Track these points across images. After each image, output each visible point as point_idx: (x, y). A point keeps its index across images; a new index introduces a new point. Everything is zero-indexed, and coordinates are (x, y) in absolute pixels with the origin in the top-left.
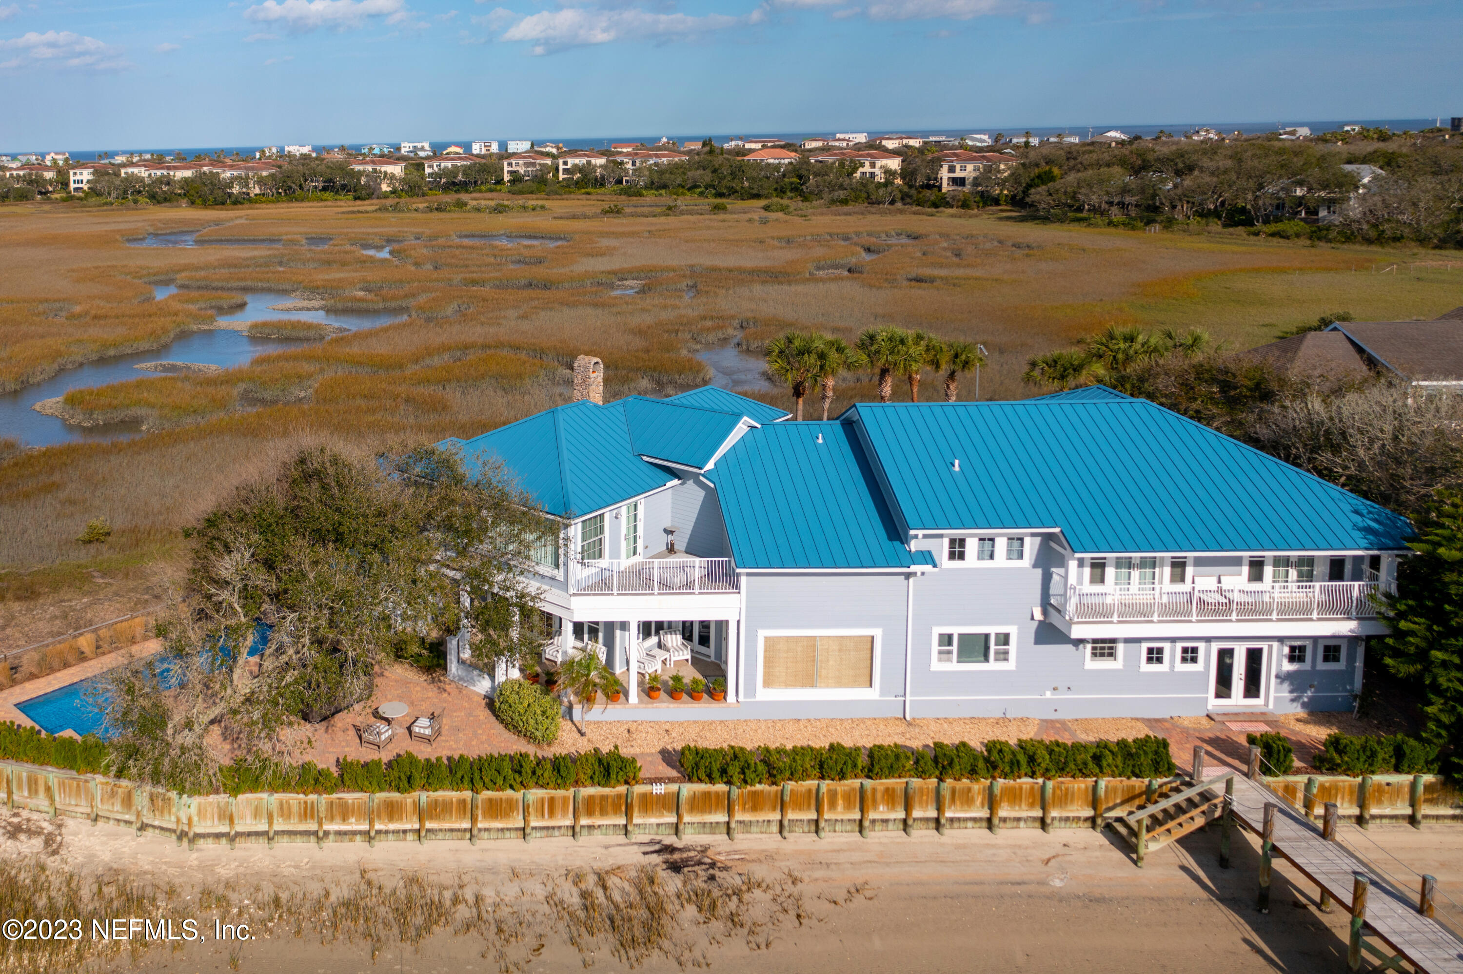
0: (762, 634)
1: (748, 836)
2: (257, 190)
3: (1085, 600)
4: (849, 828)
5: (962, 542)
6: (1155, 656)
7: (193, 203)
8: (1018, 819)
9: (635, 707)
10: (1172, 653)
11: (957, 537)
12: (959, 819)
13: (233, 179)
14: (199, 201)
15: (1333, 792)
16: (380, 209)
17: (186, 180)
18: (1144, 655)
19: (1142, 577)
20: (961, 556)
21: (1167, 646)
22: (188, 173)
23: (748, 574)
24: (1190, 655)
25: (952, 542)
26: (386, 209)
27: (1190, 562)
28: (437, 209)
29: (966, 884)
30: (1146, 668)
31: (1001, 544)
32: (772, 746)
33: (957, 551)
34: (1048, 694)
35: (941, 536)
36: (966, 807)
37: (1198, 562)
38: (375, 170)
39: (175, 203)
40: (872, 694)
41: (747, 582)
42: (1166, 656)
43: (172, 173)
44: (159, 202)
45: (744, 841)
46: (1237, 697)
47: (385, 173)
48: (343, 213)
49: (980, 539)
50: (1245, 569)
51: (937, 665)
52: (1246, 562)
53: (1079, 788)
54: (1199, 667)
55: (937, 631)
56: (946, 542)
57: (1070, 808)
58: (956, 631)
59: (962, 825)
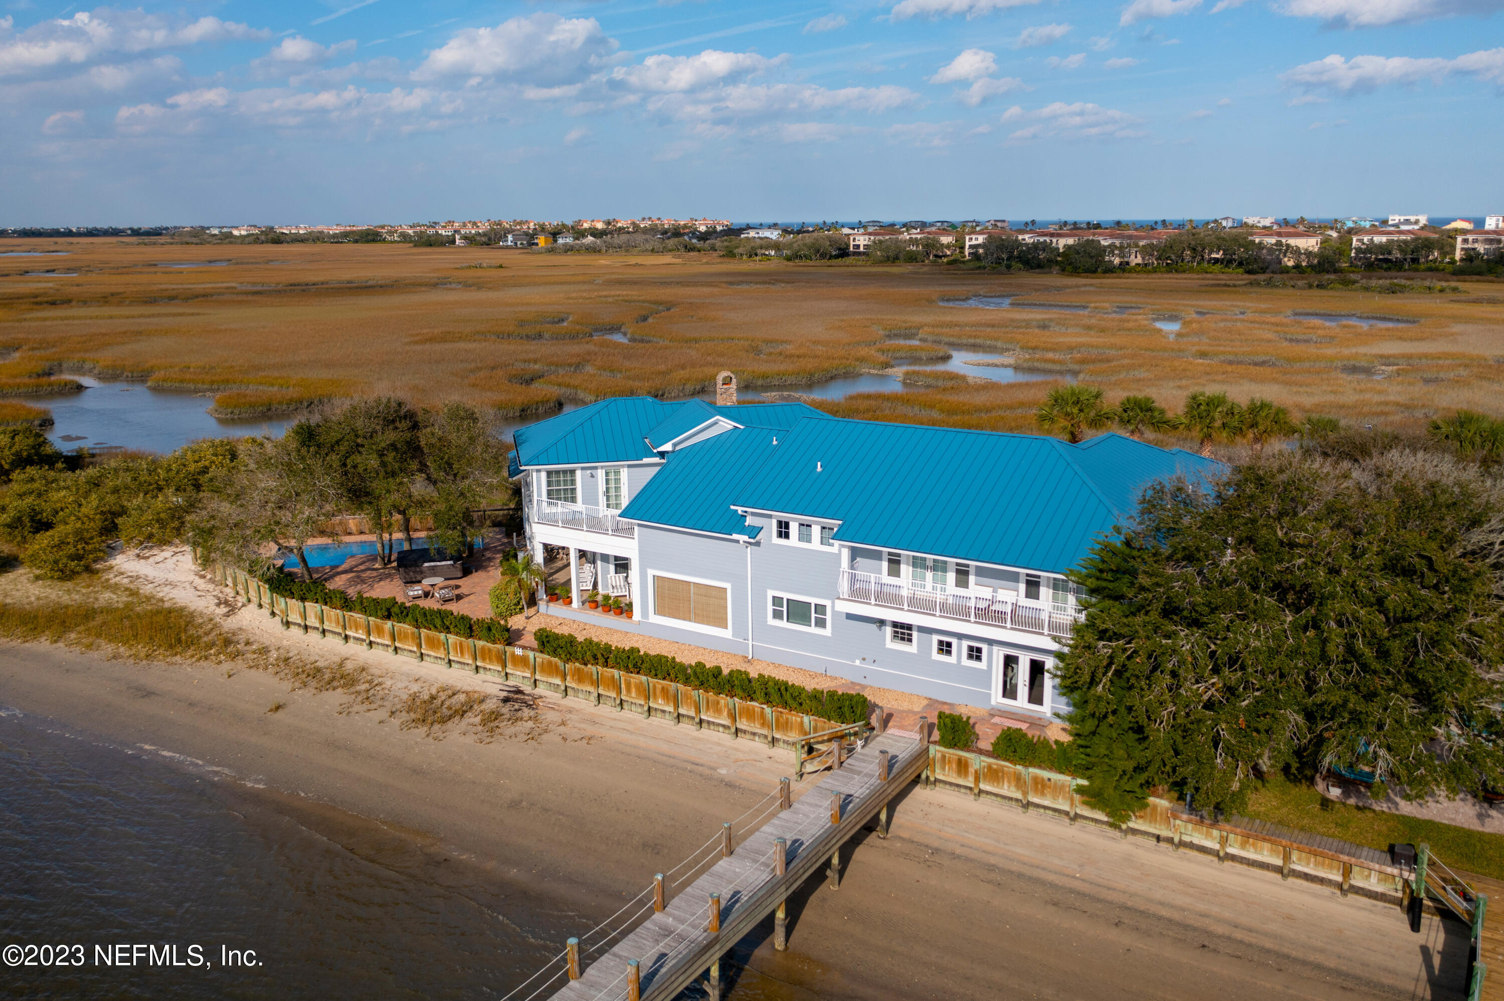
0: (651, 572)
1: (576, 699)
2: (1139, 260)
3: (885, 589)
4: (640, 710)
5: (787, 525)
6: (945, 648)
7: (1063, 270)
8: (754, 734)
9: (574, 610)
10: (960, 648)
11: (783, 520)
12: (713, 723)
13: (1112, 247)
14: (1069, 268)
15: (1000, 774)
16: (1251, 284)
17: (1068, 247)
18: (935, 646)
19: (935, 581)
20: (787, 536)
21: (954, 641)
22: (1071, 241)
23: (639, 525)
24: (975, 654)
25: (780, 523)
26: (1258, 284)
27: (972, 570)
28: (1318, 286)
29: (663, 755)
30: (936, 656)
31: (816, 530)
32: (595, 639)
33: (783, 530)
34: (858, 662)
35: (770, 517)
36: (717, 715)
37: (980, 572)
38: (1279, 243)
39: (1047, 270)
40: (726, 634)
41: (639, 531)
42: (954, 649)
43: (1054, 240)
44: (1032, 268)
45: (571, 701)
46: (1022, 701)
47: (1288, 246)
48: (1207, 285)
49: (824, 528)
50: (1022, 587)
51: (771, 621)
52: (1023, 578)
53: (796, 721)
54: (982, 665)
55: (771, 593)
56: (774, 523)
57: (790, 734)
58: (786, 596)
59: (716, 728)
